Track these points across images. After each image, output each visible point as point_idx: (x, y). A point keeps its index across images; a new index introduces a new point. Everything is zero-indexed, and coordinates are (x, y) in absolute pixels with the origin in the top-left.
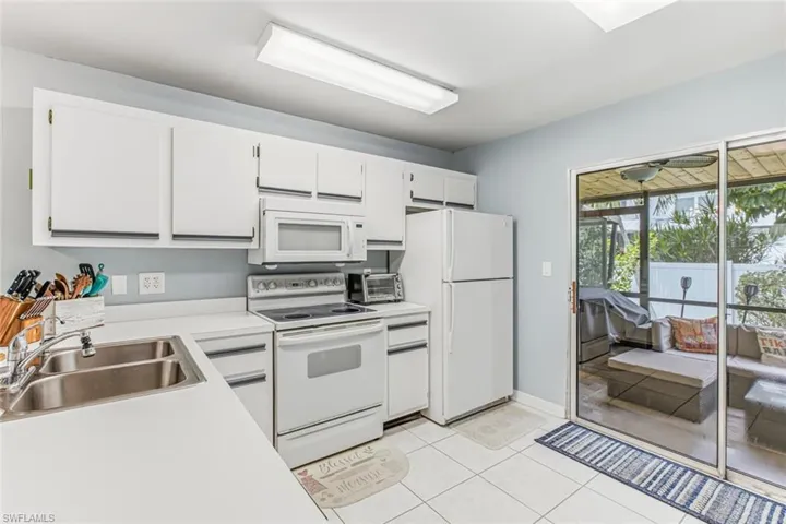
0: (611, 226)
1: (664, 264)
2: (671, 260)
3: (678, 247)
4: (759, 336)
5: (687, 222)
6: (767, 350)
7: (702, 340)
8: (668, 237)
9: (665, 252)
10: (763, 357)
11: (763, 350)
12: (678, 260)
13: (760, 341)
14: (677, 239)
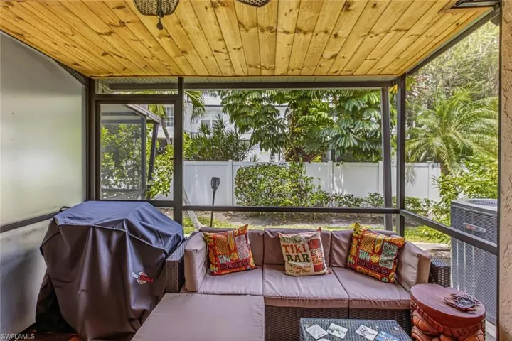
0: (152, 125)
1: (195, 163)
2: (200, 160)
3: (204, 150)
4: (282, 243)
5: (209, 133)
6: (290, 258)
7: (235, 256)
8: (198, 142)
9: (196, 153)
10: (287, 267)
11: (285, 258)
12: (204, 160)
13: (283, 249)
14: (203, 143)
